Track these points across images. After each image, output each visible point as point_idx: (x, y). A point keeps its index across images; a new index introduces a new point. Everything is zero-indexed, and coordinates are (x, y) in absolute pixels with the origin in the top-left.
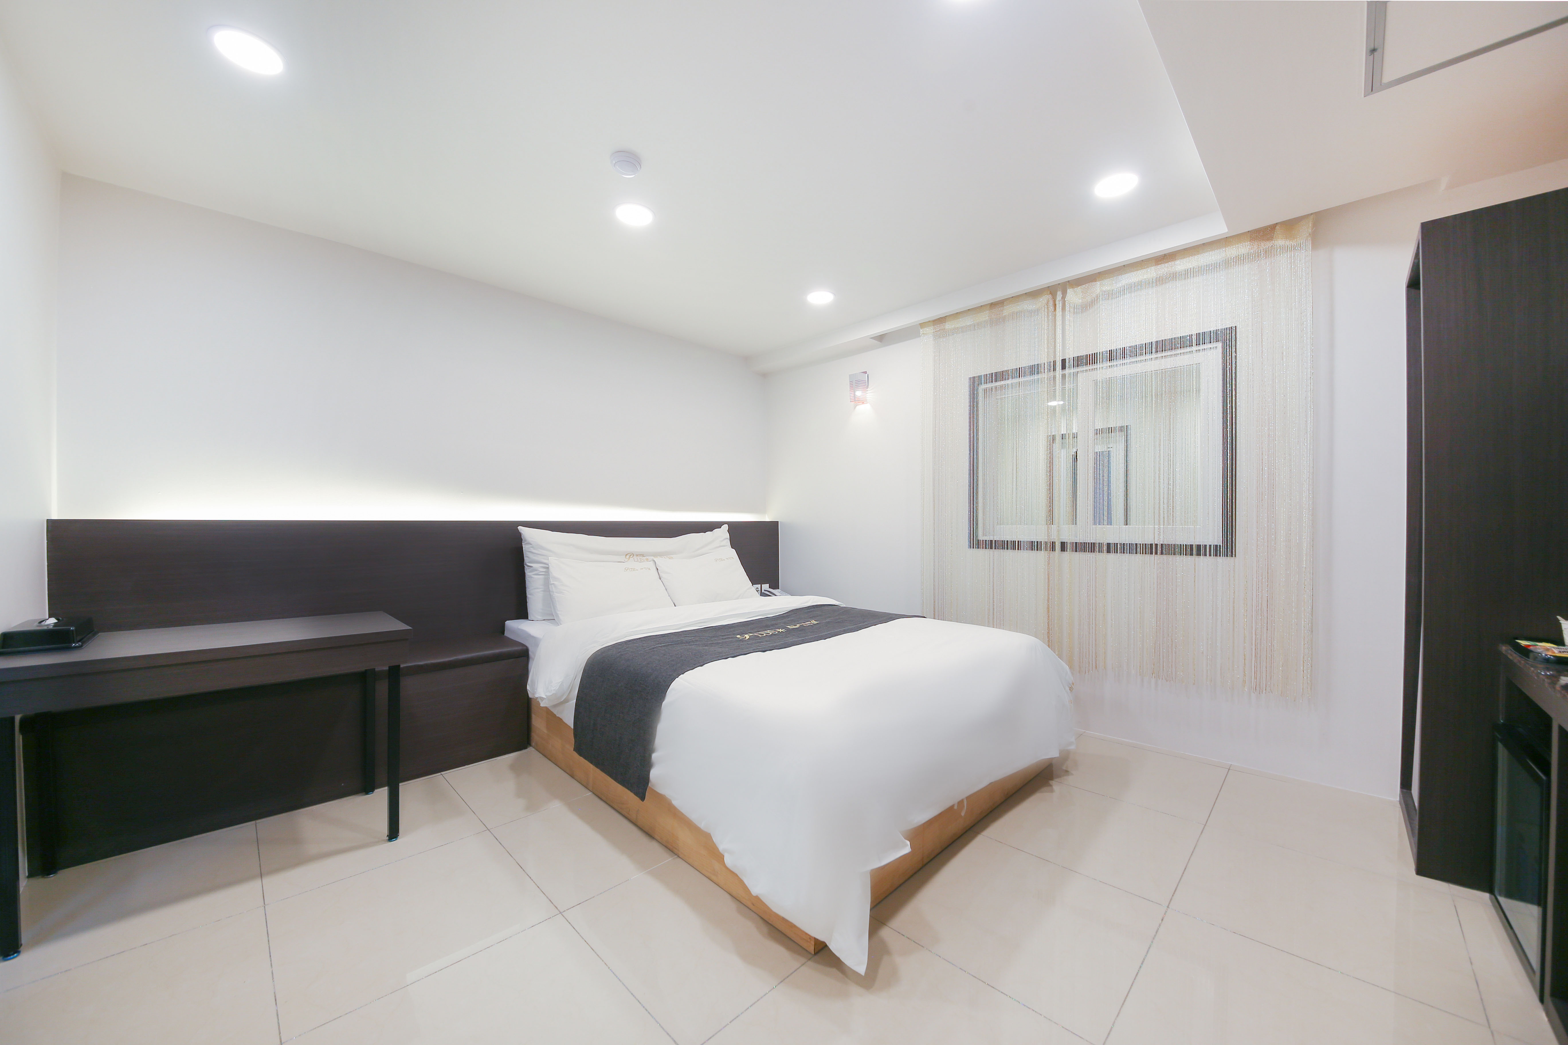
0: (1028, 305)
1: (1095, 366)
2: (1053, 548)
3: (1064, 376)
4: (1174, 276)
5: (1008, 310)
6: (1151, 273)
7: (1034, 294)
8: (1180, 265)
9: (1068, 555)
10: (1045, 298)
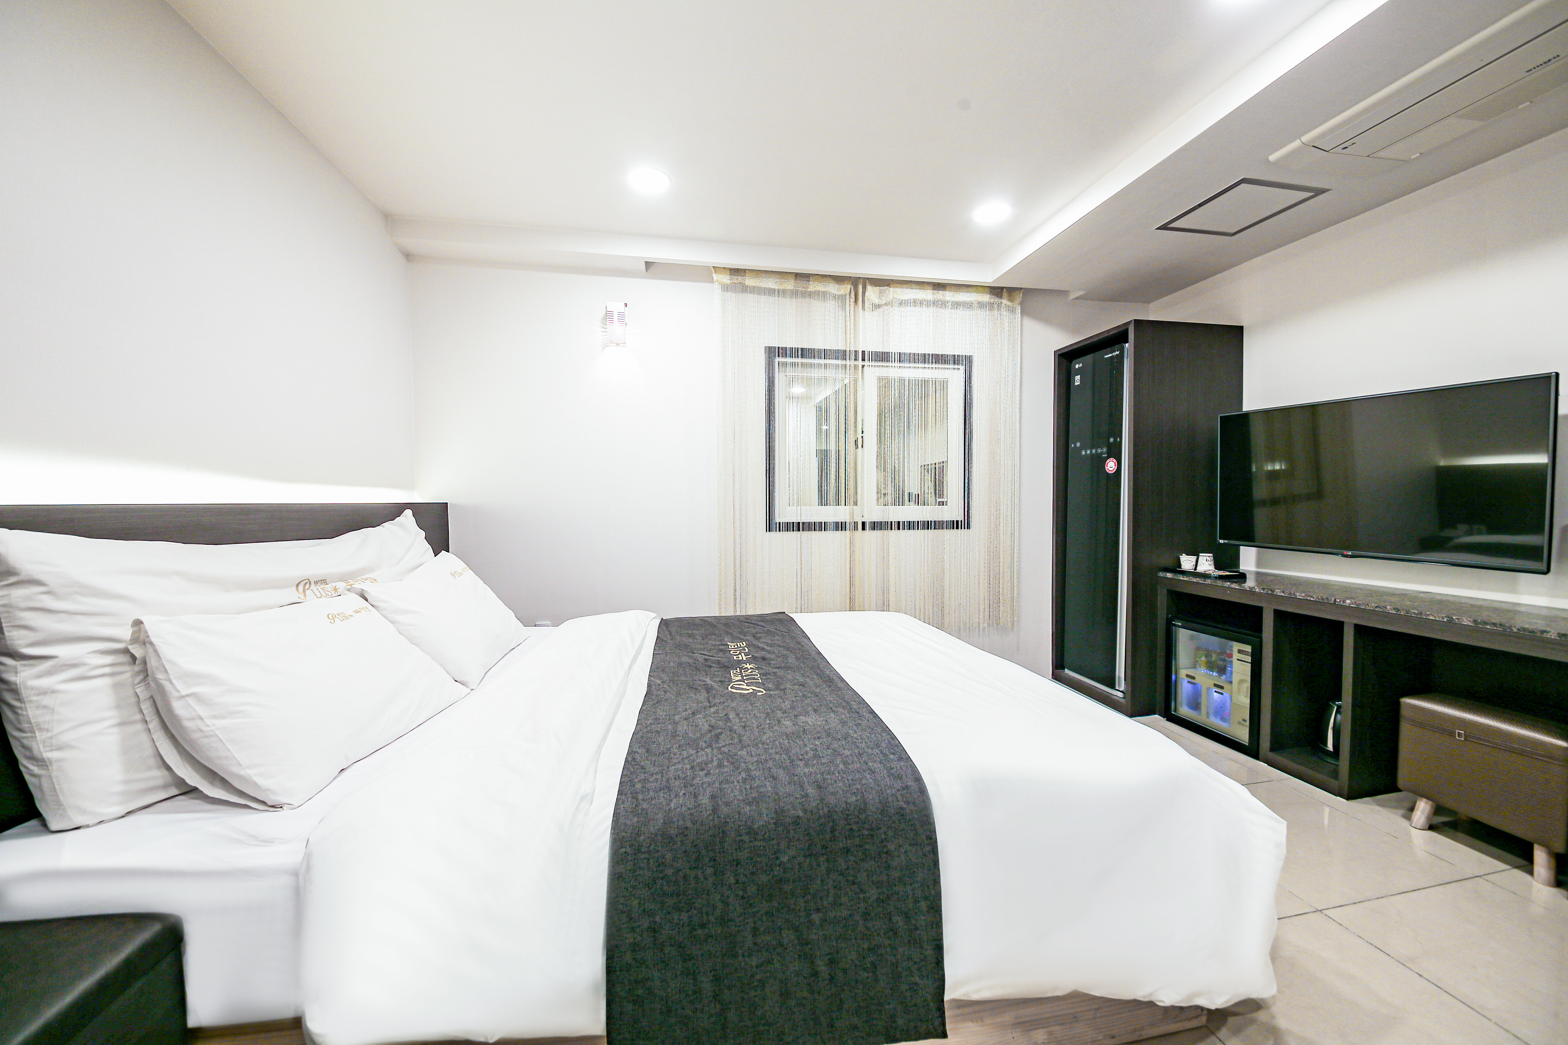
0: (833, 288)
1: (887, 364)
2: (856, 528)
3: (863, 366)
4: (943, 304)
5: (814, 286)
6: (928, 294)
7: (839, 279)
8: (949, 296)
9: (868, 532)
10: (846, 288)
